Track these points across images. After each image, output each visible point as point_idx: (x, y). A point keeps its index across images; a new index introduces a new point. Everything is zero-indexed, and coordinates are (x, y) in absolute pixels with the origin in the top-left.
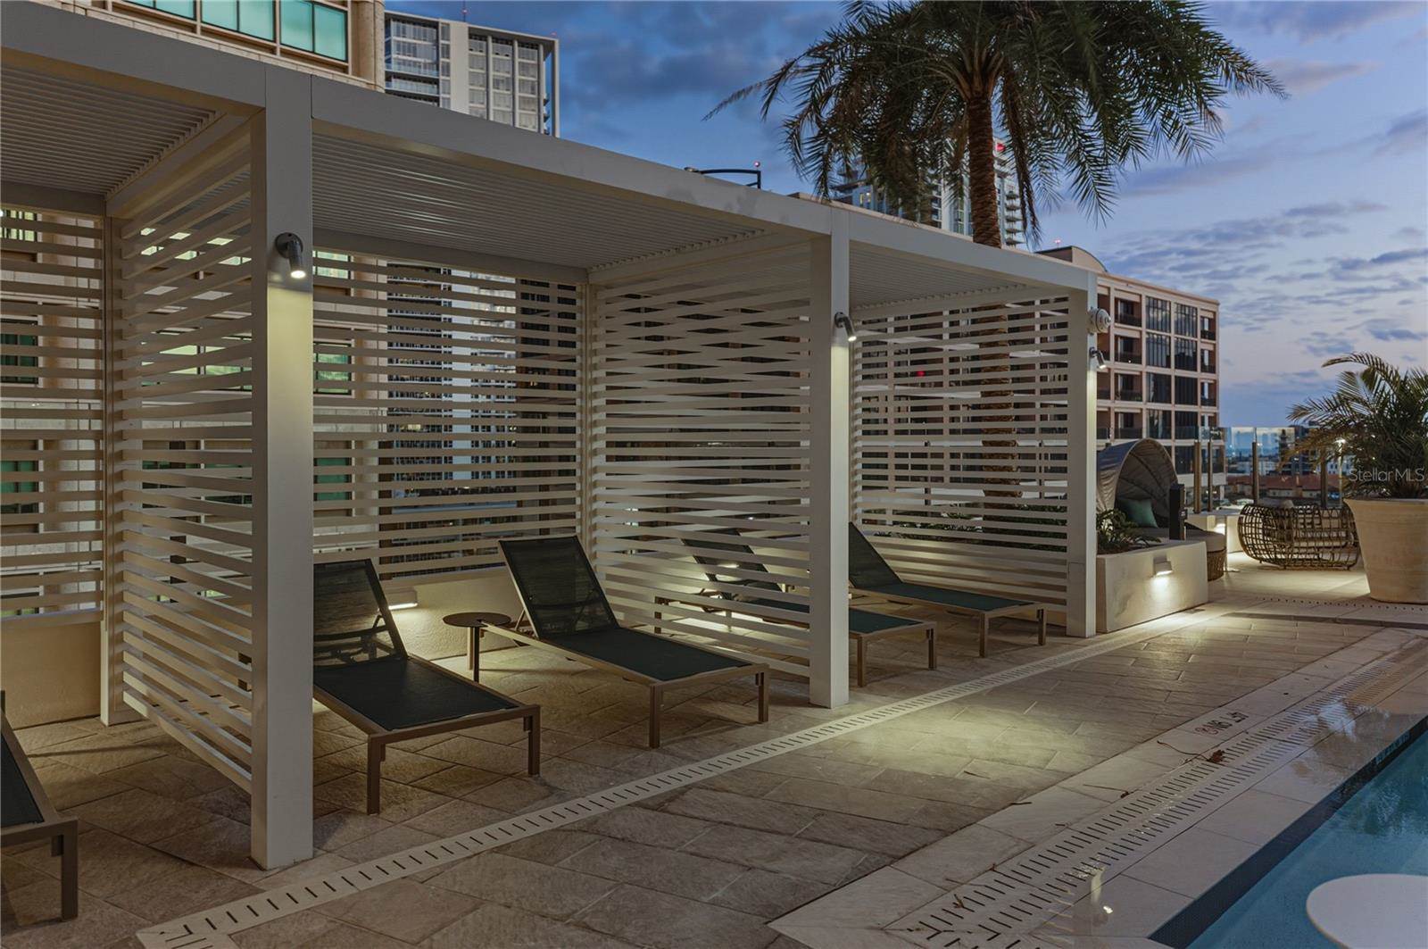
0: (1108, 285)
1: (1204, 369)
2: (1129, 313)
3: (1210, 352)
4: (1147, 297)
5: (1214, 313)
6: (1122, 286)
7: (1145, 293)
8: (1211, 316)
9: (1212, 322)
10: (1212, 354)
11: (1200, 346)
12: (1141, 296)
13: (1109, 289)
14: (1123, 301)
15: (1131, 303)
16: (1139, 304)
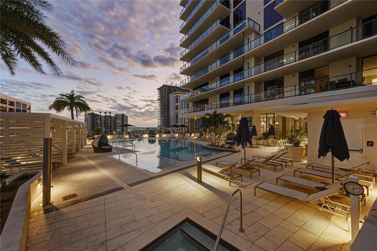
0: (7, 98)
2: (12, 103)
5: (30, 105)
6: (9, 98)
7: (15, 100)
8: (29, 106)
11: (27, 111)
13: (7, 99)
14: (9, 101)
15: (12, 102)
16: (14, 102)
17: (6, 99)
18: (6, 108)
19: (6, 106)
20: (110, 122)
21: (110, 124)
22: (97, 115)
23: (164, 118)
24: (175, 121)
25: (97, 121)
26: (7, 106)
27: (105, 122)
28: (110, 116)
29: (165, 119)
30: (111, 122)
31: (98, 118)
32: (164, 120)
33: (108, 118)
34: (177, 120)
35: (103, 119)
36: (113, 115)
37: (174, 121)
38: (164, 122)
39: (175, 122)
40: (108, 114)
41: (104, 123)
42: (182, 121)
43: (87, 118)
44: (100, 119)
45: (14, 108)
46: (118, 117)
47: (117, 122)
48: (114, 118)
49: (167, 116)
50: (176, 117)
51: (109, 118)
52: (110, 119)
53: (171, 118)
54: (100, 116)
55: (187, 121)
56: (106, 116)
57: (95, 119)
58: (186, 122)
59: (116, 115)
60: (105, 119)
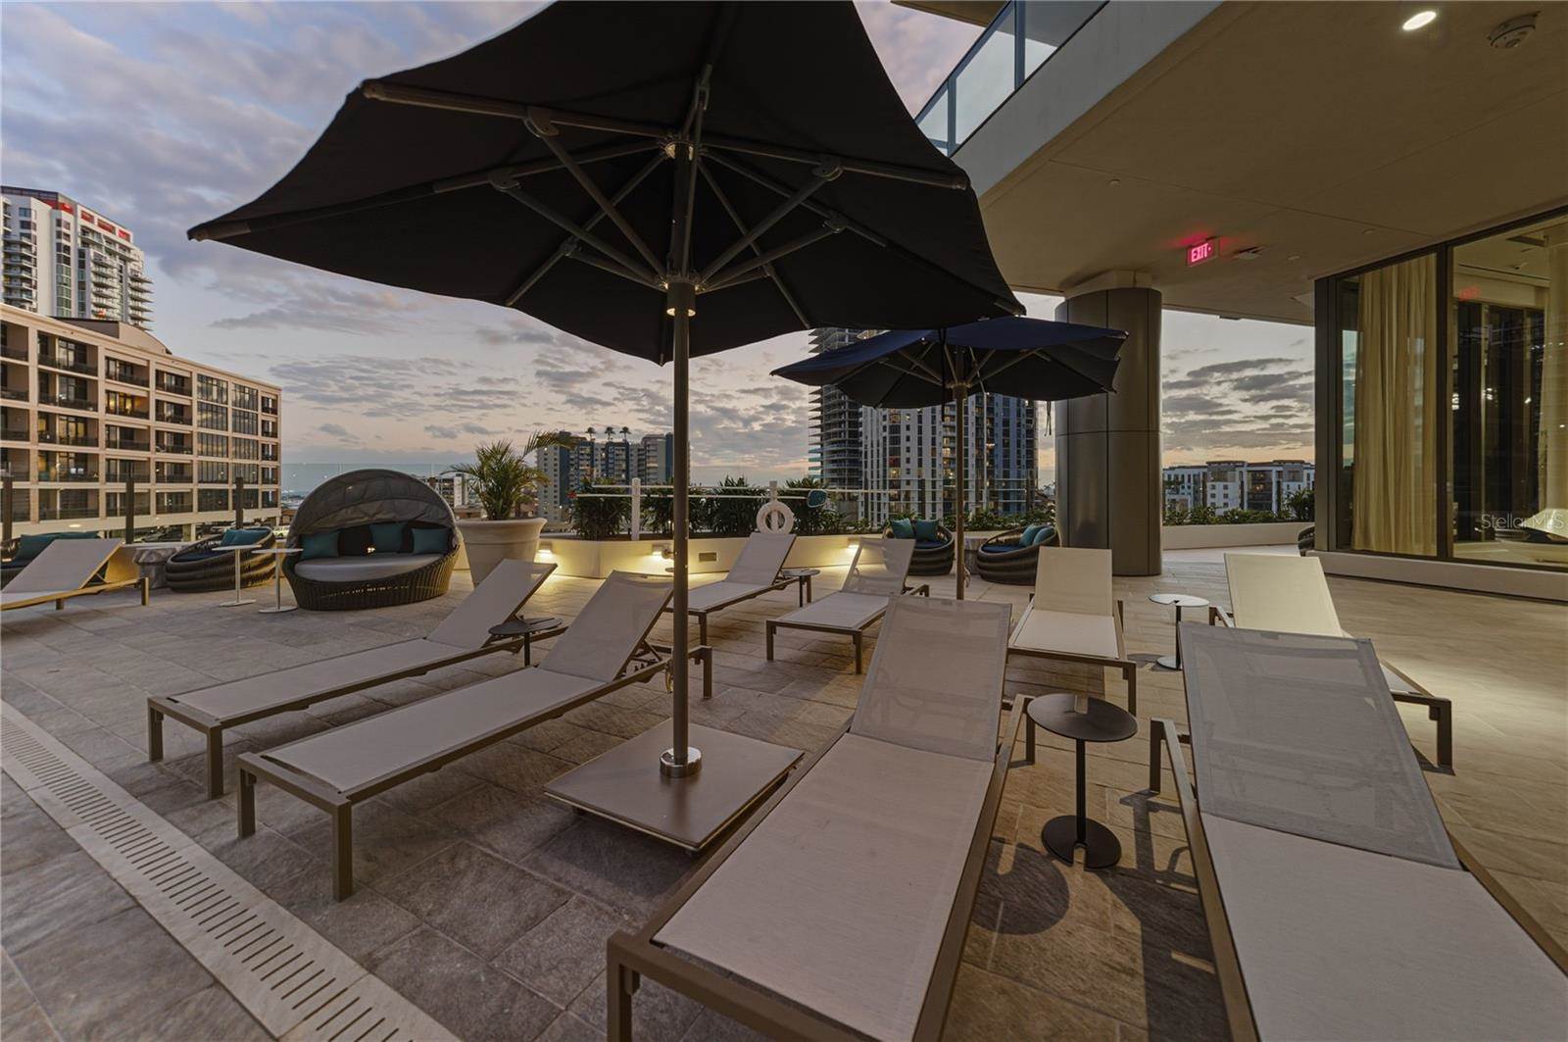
1: (265, 433)
3: (273, 423)
4: (199, 375)
5: (277, 396)
7: (196, 371)
8: (273, 397)
9: (275, 402)
10: (275, 425)
11: (260, 418)
12: (191, 373)
14: (164, 373)
15: (183, 378)
16: (190, 379)
17: (144, 364)
18: (146, 400)
19: (144, 394)
20: (624, 466)
21: (623, 476)
22: (582, 442)
23: (833, 443)
24: (885, 455)
25: (578, 463)
26: (148, 392)
27: (607, 467)
28: (625, 444)
29: (840, 451)
30: (627, 467)
31: (582, 454)
32: (834, 452)
33: (617, 452)
34: (895, 452)
35: (599, 458)
36: (634, 440)
37: (881, 459)
38: (834, 461)
39: (885, 460)
40: (618, 439)
41: (602, 470)
42: (920, 454)
43: (546, 454)
44: (588, 455)
45: (188, 403)
46: (651, 448)
47: (649, 468)
48: (639, 450)
49: (850, 437)
50: (891, 437)
51: (621, 452)
52: (624, 457)
53: (866, 452)
54: (591, 444)
55: (945, 459)
56: (610, 444)
57: (572, 457)
58: (939, 461)
59: (647, 439)
60: (607, 455)
